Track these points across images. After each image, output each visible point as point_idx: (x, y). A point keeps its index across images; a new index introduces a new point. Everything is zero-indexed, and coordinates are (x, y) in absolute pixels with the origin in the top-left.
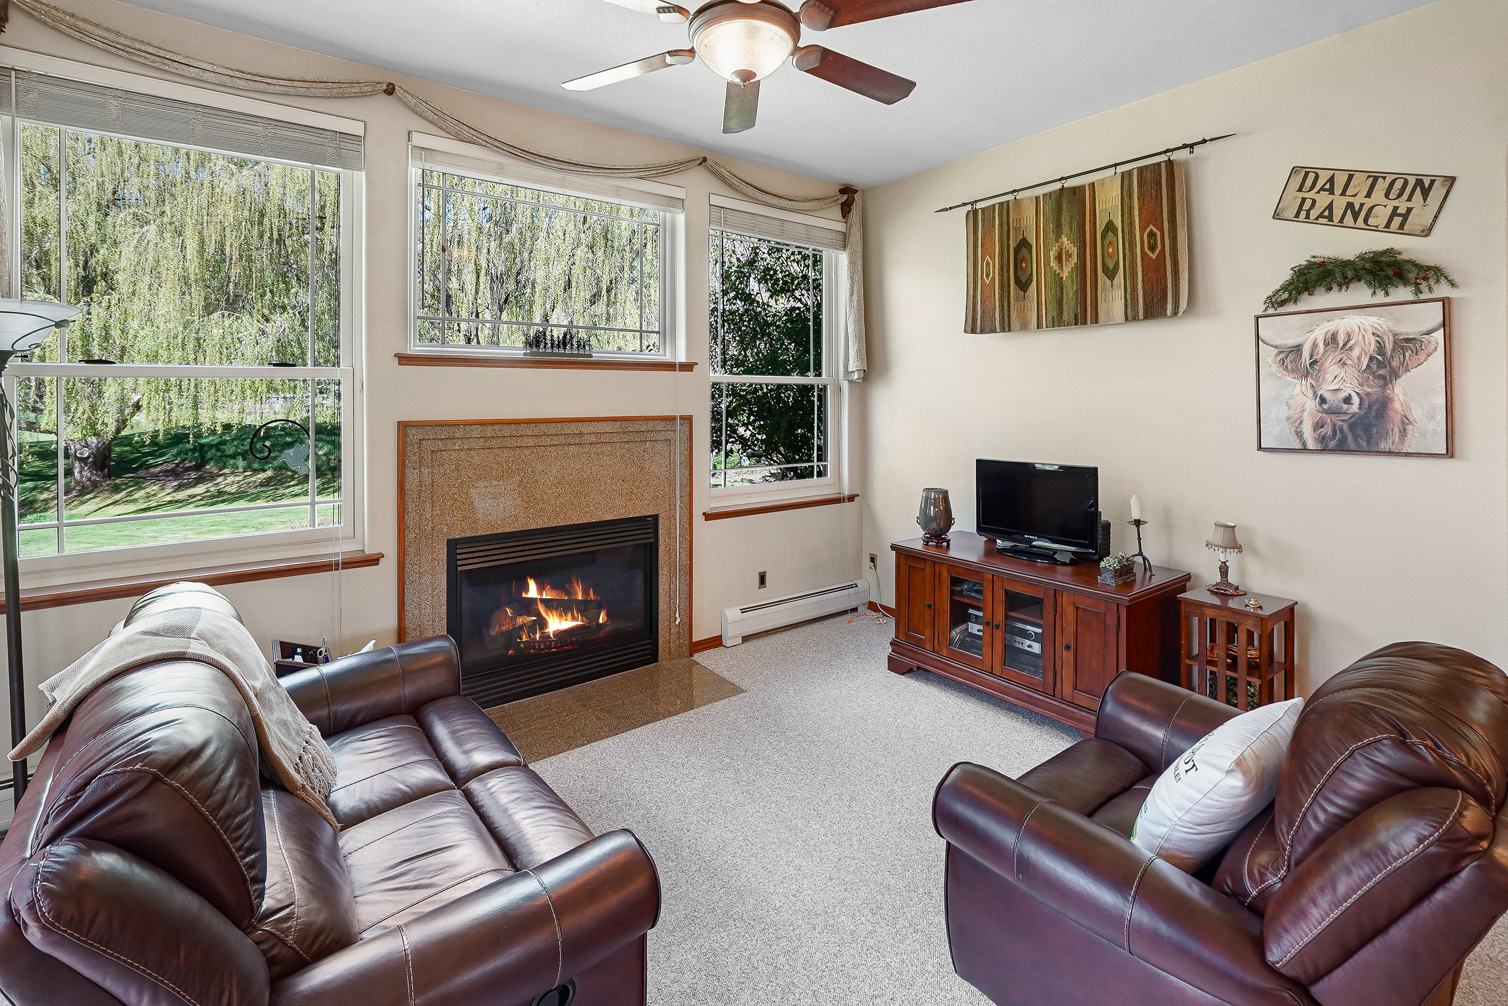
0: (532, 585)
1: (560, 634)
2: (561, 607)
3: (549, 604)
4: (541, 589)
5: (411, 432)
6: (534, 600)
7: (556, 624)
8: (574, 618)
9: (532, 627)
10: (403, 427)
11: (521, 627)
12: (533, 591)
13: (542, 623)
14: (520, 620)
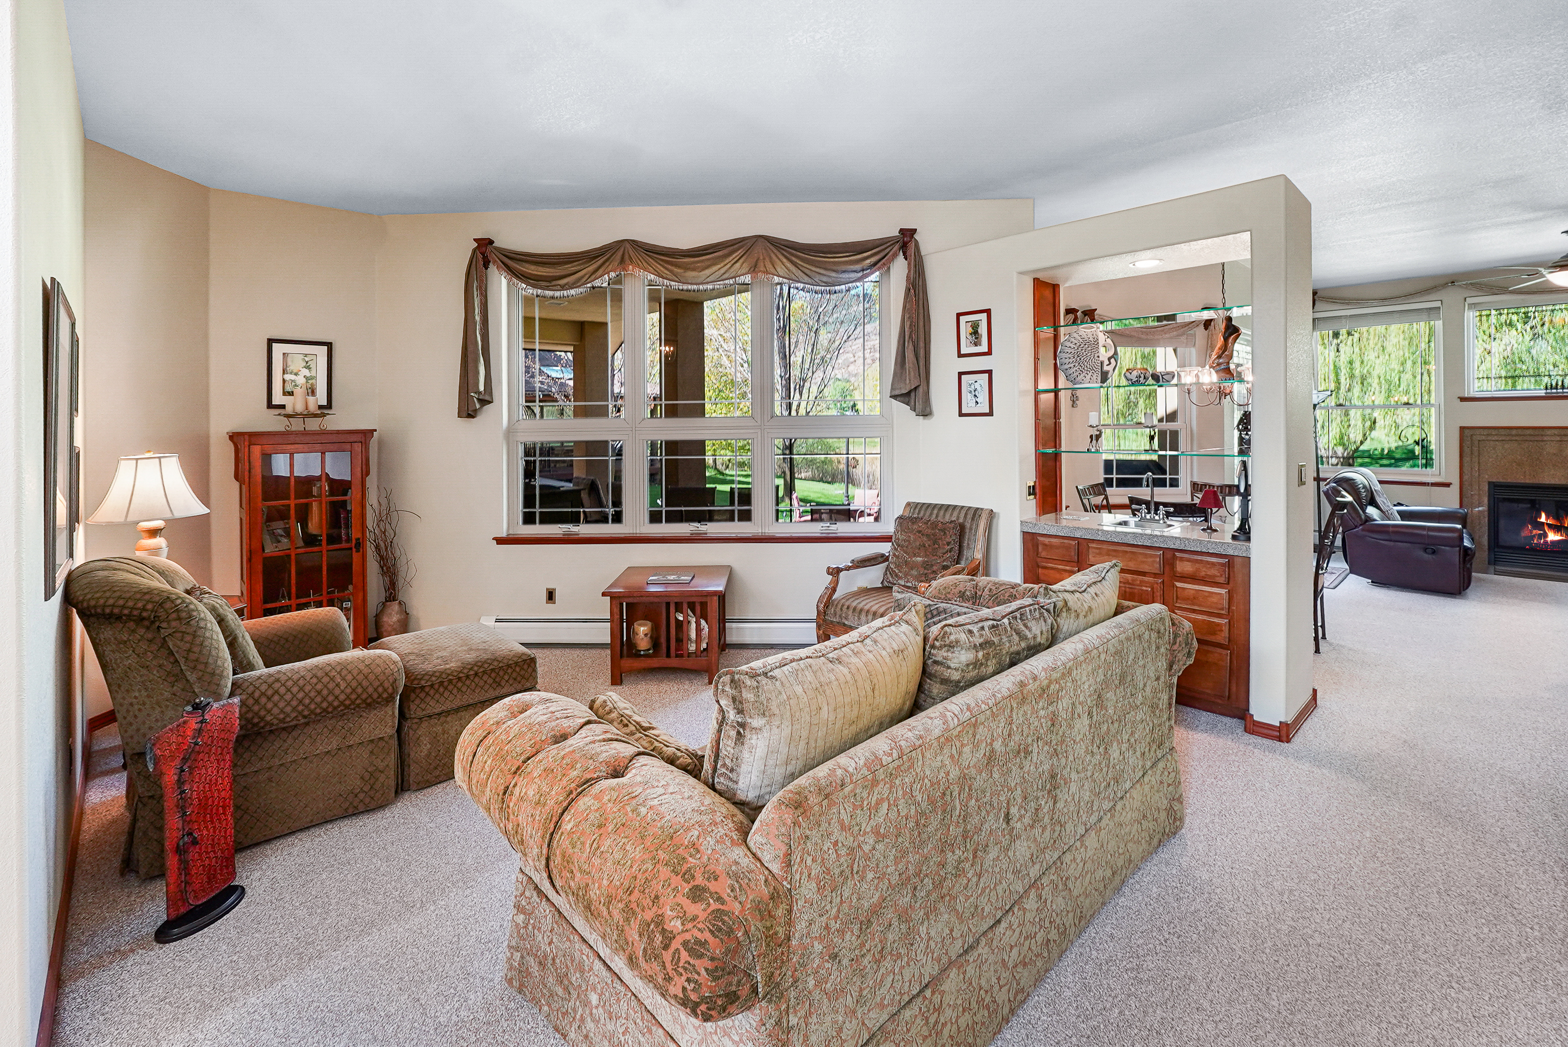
0: (1543, 515)
1: (1553, 542)
2: (1556, 529)
3: (1550, 526)
4: (1547, 519)
5: (1466, 431)
6: (1543, 523)
7: (1552, 537)
8: (1561, 535)
9: (1540, 536)
10: (1462, 429)
11: (1534, 536)
12: (1543, 519)
13: (1546, 535)
14: (1535, 532)
